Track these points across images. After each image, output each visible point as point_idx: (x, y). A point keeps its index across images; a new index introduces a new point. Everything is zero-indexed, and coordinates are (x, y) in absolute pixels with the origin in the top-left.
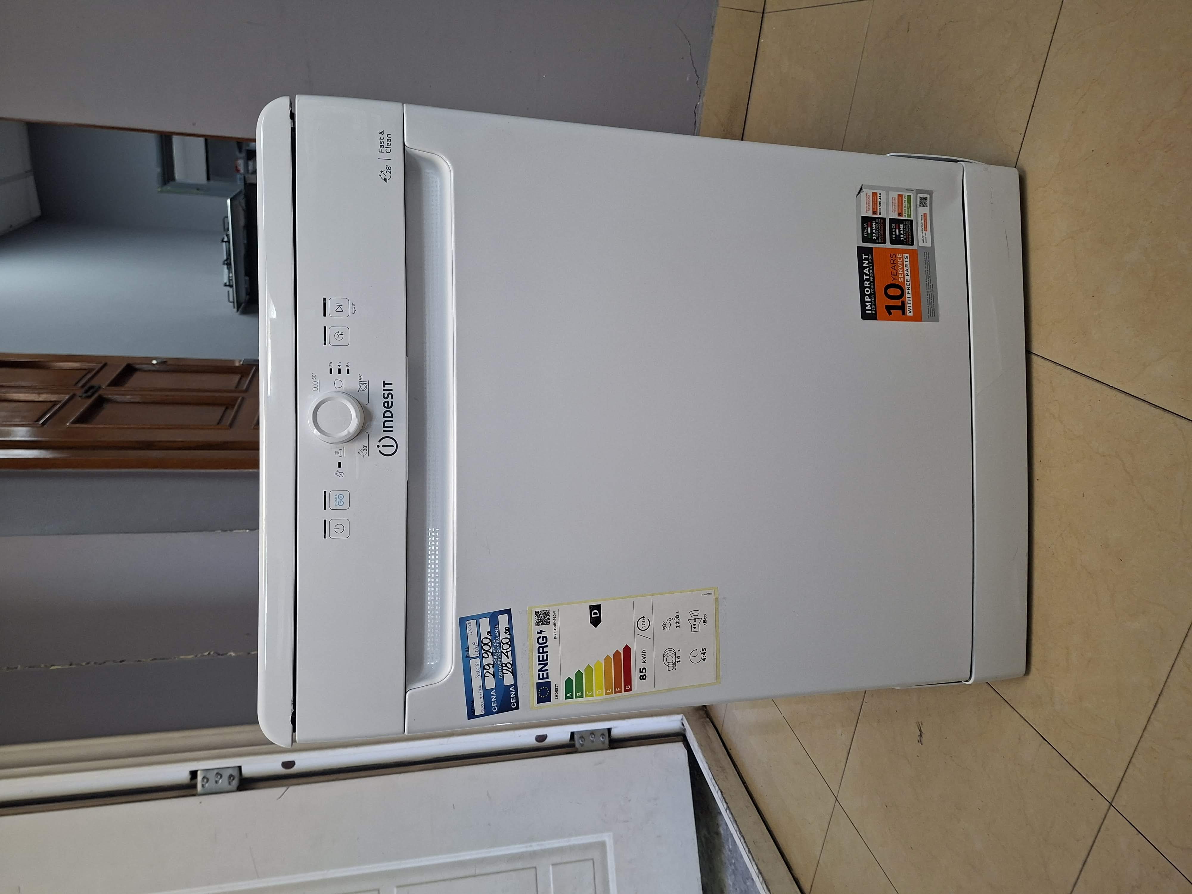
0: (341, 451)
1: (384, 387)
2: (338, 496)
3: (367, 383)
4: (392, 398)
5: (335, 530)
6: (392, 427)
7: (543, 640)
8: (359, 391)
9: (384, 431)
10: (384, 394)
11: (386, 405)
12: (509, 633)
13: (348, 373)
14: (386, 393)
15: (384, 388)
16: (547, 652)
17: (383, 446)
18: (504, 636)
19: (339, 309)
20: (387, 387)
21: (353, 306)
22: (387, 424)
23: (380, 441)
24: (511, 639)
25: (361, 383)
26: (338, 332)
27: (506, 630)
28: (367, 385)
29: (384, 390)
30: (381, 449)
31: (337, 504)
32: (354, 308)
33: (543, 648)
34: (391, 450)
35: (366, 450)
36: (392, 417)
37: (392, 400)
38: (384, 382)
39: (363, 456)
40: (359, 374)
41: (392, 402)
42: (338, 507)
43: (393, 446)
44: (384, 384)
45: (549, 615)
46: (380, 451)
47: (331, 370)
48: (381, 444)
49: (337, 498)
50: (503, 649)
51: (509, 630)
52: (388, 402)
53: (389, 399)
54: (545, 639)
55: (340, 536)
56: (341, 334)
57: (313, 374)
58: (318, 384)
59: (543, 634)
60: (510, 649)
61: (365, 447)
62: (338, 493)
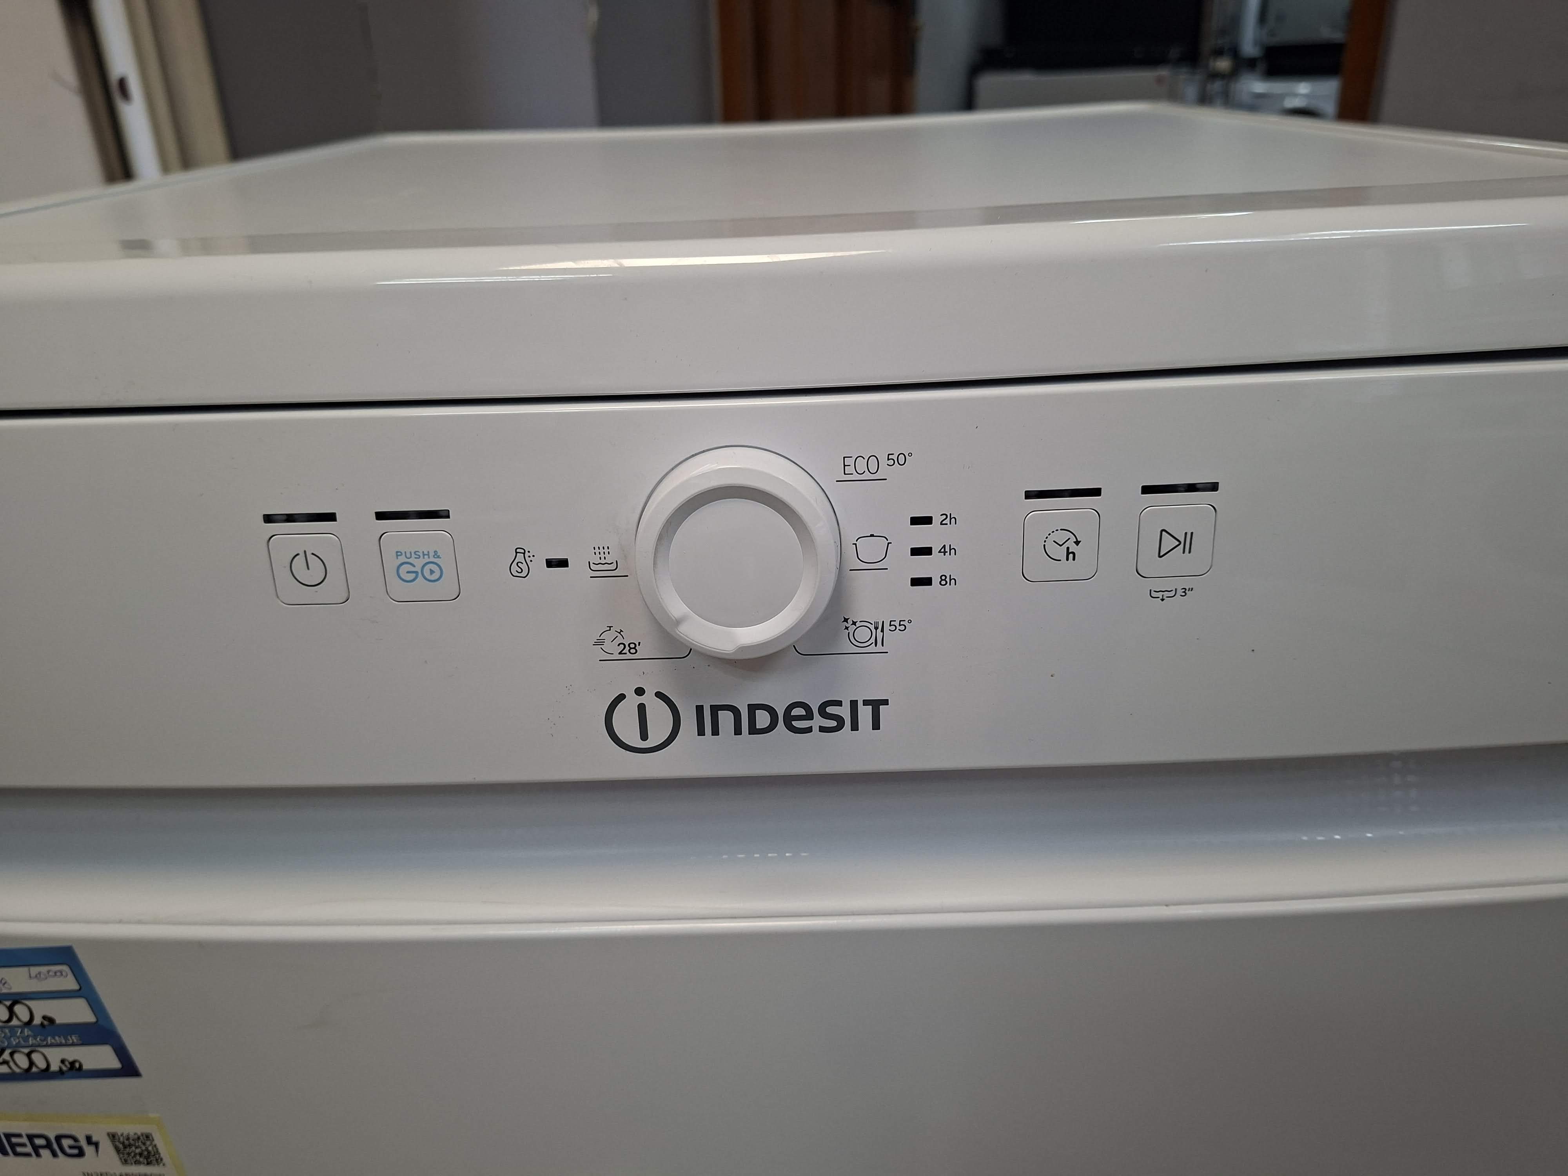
0: (613, 566)
1: (866, 703)
2: (435, 560)
3: (879, 648)
4: (822, 729)
5: (302, 555)
6: (715, 732)
7: (71, 1147)
8: (846, 620)
9: (700, 709)
10: (839, 703)
11: (798, 711)
12: (64, 1068)
13: (916, 582)
14: (844, 712)
15: (860, 704)
16: (38, 1155)
17: (642, 708)
18: (55, 1056)
19: (1168, 543)
20: (865, 714)
21: (1180, 592)
22: (726, 719)
23: (659, 695)
24: (46, 1074)
25: (876, 628)
26: (1077, 543)
27: (72, 1064)
28: (872, 648)
29: (854, 704)
30: (632, 702)
31: (402, 559)
32: (1173, 593)
33: (49, 1146)
34: (629, 732)
35: (620, 653)
36: (753, 730)
37: (816, 729)
38: (885, 702)
39: (599, 643)
40: (910, 621)
41: (809, 730)
42: (391, 564)
43: (644, 736)
44: (876, 705)
45: (148, 1164)
46: (622, 697)
47: (927, 520)
48: (649, 699)
49: (427, 560)
50: (12, 1054)
51: (74, 1070)
52: (809, 716)
53: (818, 721)
54: (76, 1151)
55: (283, 574)
56: (1068, 553)
57: (910, 454)
58: (867, 476)
59: (89, 1150)
60: (17, 1070)
61: (633, 648)
62: (446, 561)
